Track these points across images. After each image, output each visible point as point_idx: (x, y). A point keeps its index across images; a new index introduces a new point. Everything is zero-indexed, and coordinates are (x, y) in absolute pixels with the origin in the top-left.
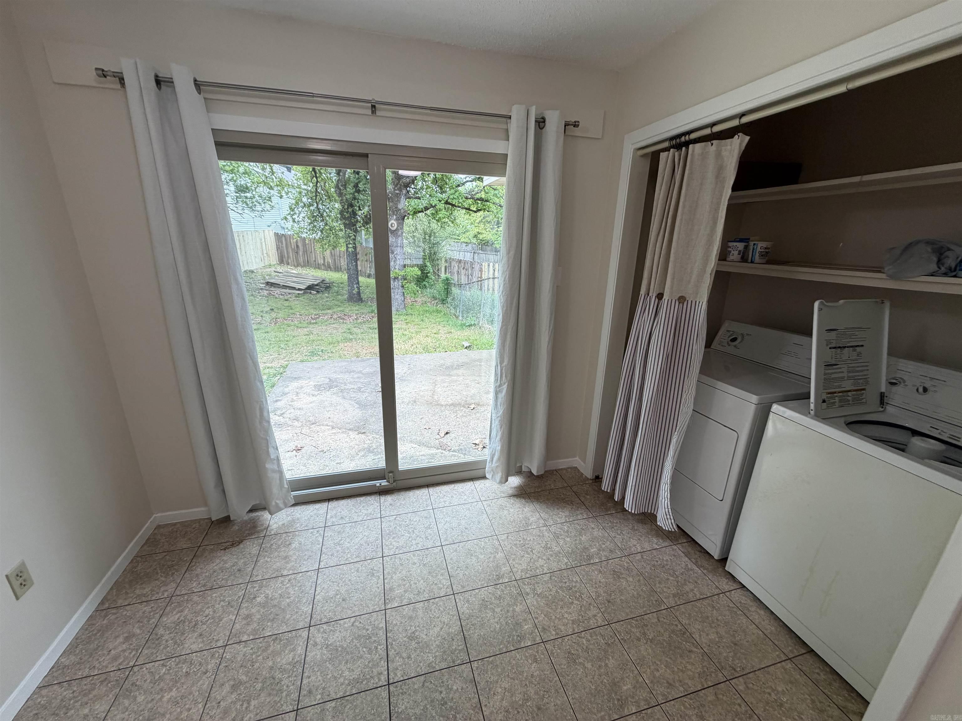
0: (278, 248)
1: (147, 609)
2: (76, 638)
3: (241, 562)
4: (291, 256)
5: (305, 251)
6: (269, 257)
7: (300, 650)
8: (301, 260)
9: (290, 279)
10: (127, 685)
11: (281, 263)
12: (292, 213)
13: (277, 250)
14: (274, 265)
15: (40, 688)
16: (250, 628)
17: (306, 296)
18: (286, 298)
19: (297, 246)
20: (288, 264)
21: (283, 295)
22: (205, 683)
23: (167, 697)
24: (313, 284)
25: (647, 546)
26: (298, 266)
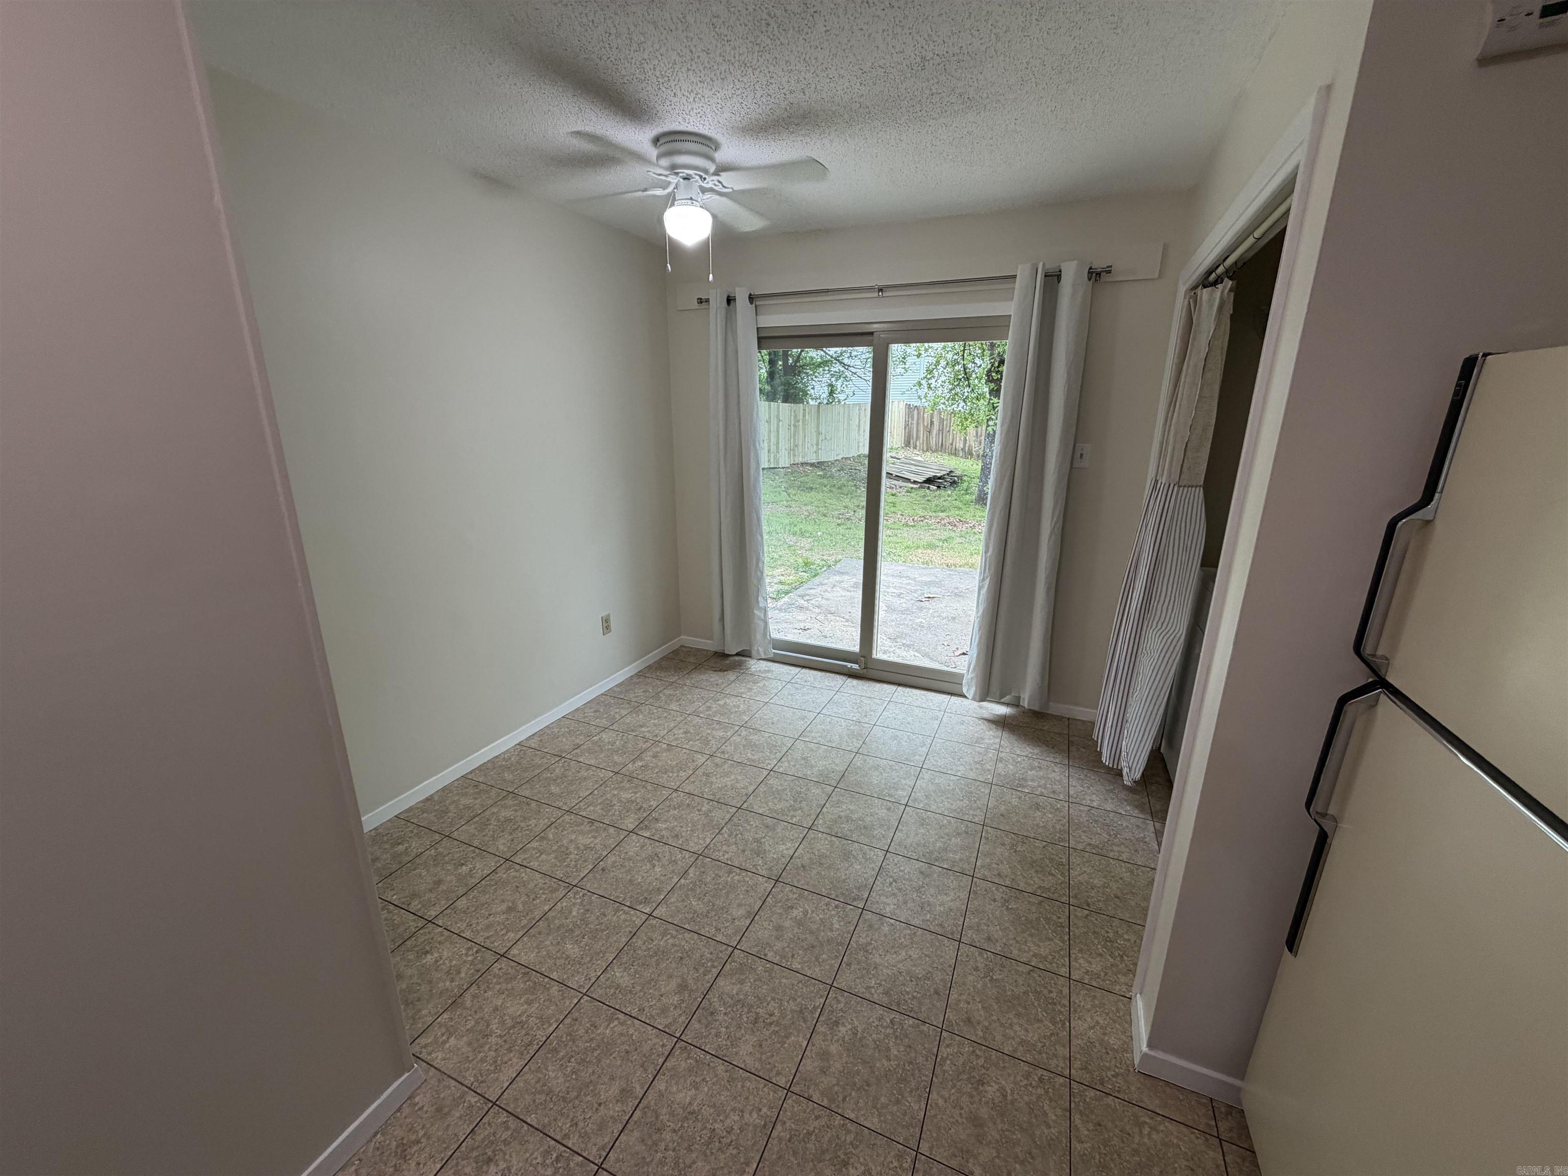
0: (907, 425)
1: (659, 683)
2: (623, 682)
3: (720, 681)
4: (921, 436)
5: (941, 430)
6: (893, 438)
7: (729, 734)
8: (933, 442)
9: (907, 467)
10: (637, 709)
11: (906, 446)
12: (929, 376)
13: (905, 428)
14: (897, 449)
15: (602, 694)
16: (707, 713)
17: (922, 492)
18: (894, 491)
19: (932, 423)
20: (915, 448)
21: (893, 488)
22: (672, 725)
23: (652, 721)
24: (934, 476)
25: (1109, 806)
26: (927, 450)
